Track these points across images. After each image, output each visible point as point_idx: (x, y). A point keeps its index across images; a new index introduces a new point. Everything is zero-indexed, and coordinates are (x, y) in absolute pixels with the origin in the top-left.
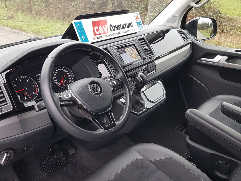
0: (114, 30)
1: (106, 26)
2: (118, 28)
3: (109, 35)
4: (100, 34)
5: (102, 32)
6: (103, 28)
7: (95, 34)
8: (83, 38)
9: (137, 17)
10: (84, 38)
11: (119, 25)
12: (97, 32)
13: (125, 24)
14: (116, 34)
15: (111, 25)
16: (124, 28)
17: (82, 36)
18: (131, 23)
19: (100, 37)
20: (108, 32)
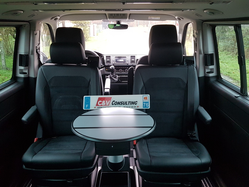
0: (115, 105)
1: (109, 101)
2: (120, 103)
4: (101, 105)
5: (104, 104)
6: (105, 102)
7: (97, 105)
8: (87, 106)
9: (146, 98)
12: (100, 104)
13: (129, 102)
15: (114, 101)
20: (108, 105)
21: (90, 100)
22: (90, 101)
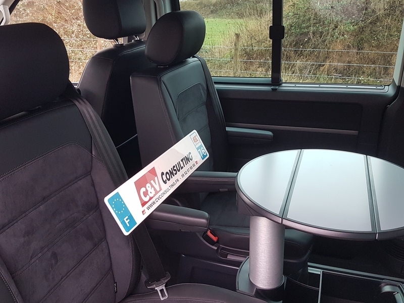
0: (169, 180)
2: (174, 172)
3: (164, 193)
4: (151, 198)
5: (154, 192)
6: (152, 186)
7: (144, 204)
8: (127, 222)
10: (129, 220)
11: (174, 167)
12: (146, 197)
13: (182, 160)
14: (172, 185)
15: (163, 174)
16: (182, 168)
17: (125, 219)
18: (190, 153)
19: (151, 206)
20: (161, 189)
21: (122, 200)
22: (124, 204)
